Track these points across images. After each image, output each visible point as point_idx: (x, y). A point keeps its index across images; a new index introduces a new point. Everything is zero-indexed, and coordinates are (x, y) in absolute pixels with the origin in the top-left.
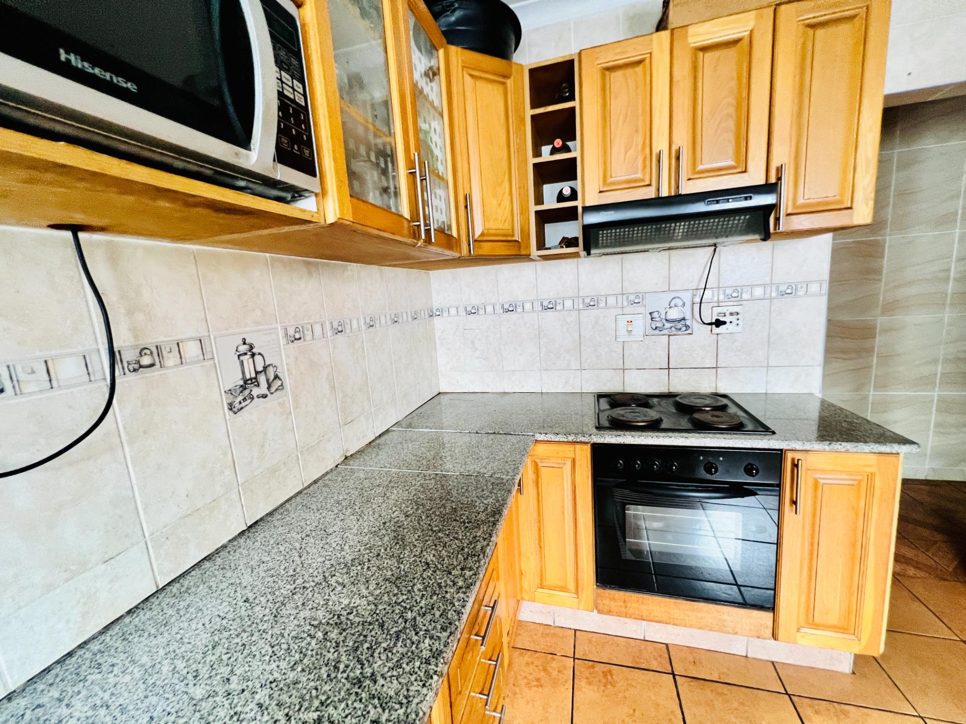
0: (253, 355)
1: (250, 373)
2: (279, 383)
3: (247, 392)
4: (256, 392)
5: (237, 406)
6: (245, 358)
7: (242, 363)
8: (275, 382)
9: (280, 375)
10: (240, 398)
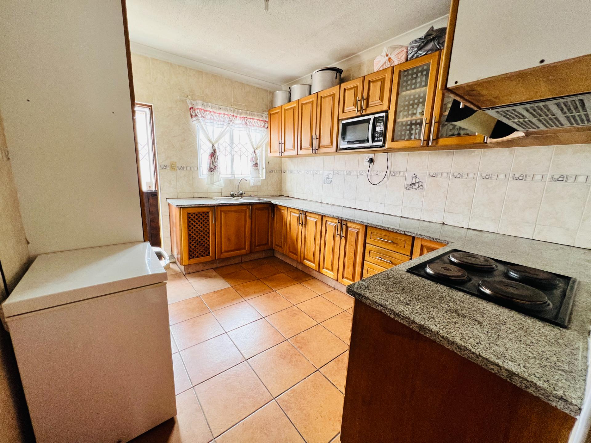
0: (416, 178)
1: (414, 182)
2: (422, 187)
3: (411, 186)
4: (414, 187)
5: (408, 188)
6: (413, 178)
7: (412, 179)
8: (421, 187)
9: (423, 185)
10: (409, 187)
